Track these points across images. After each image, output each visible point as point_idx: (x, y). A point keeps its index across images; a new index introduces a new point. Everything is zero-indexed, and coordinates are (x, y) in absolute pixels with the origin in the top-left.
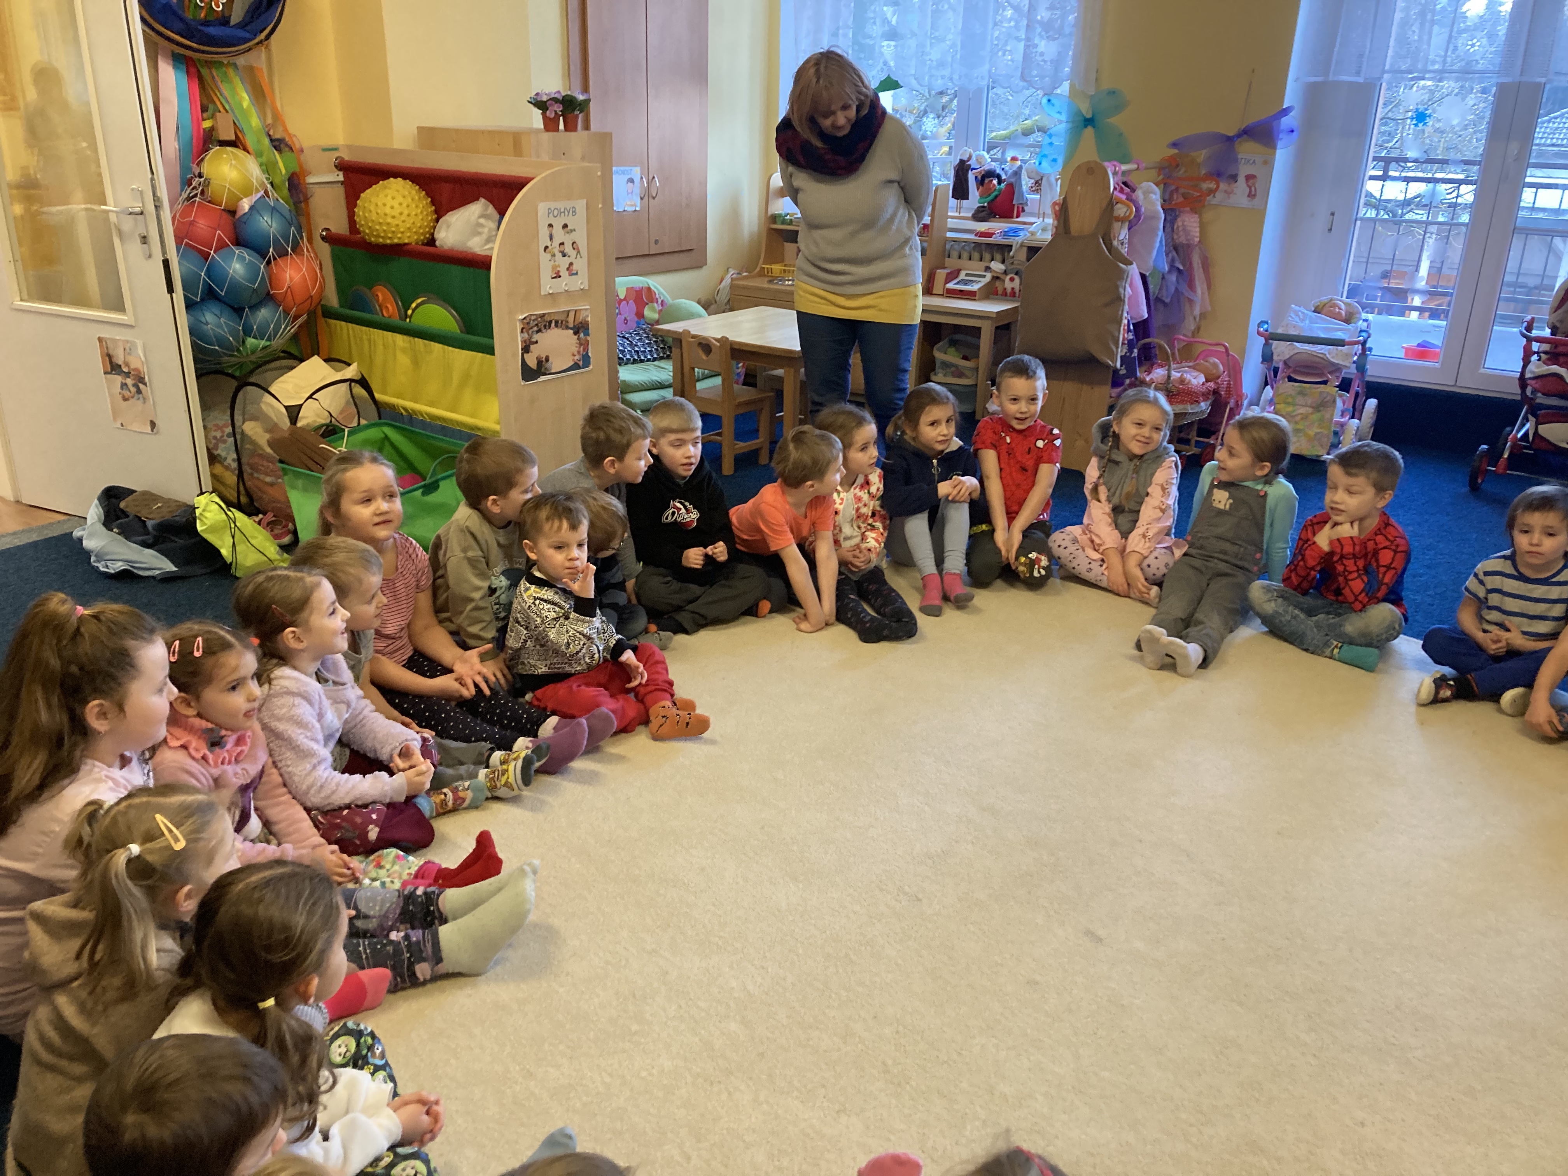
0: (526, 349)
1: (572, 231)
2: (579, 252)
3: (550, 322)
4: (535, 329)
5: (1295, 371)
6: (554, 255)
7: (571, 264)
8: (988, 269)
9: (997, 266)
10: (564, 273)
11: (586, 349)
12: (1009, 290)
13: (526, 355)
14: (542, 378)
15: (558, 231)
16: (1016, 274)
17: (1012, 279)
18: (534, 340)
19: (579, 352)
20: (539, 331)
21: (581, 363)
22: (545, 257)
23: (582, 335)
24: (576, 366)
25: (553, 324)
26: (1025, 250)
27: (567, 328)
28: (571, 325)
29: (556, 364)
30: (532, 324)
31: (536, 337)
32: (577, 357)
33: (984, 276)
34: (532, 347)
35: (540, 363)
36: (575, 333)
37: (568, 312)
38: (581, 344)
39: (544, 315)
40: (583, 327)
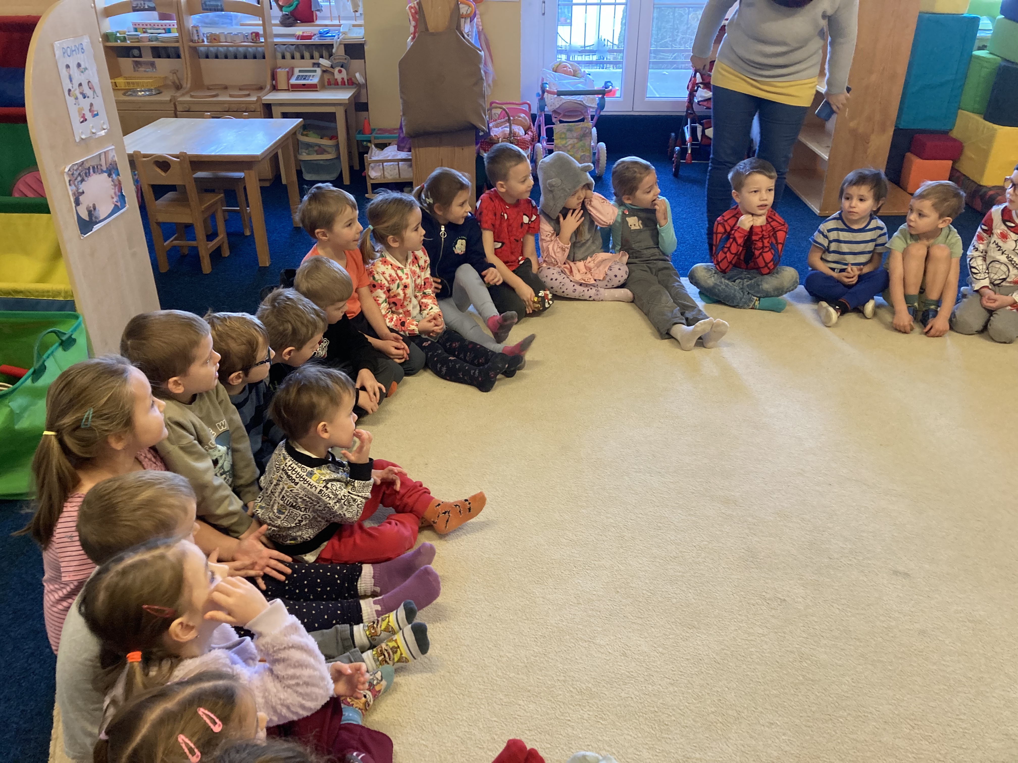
0: (77, 203)
1: (86, 69)
2: (94, 91)
3: (89, 169)
4: (79, 179)
5: (565, 116)
6: (76, 98)
7: (91, 105)
8: (318, 65)
9: (325, 62)
10: (88, 115)
11: (120, 190)
12: (339, 81)
13: (78, 208)
14: (96, 227)
15: (74, 69)
16: (342, 67)
17: (340, 71)
18: (81, 191)
19: (115, 193)
20: (83, 180)
21: (119, 204)
22: (70, 100)
23: (114, 176)
24: (116, 209)
25: (91, 171)
26: (343, 46)
27: (103, 172)
28: (105, 169)
29: (103, 210)
30: (76, 173)
31: (82, 187)
32: (115, 200)
33: (315, 71)
34: (81, 198)
35: (90, 213)
36: (110, 175)
37: (100, 155)
38: (115, 185)
39: (83, 162)
40: (113, 168)
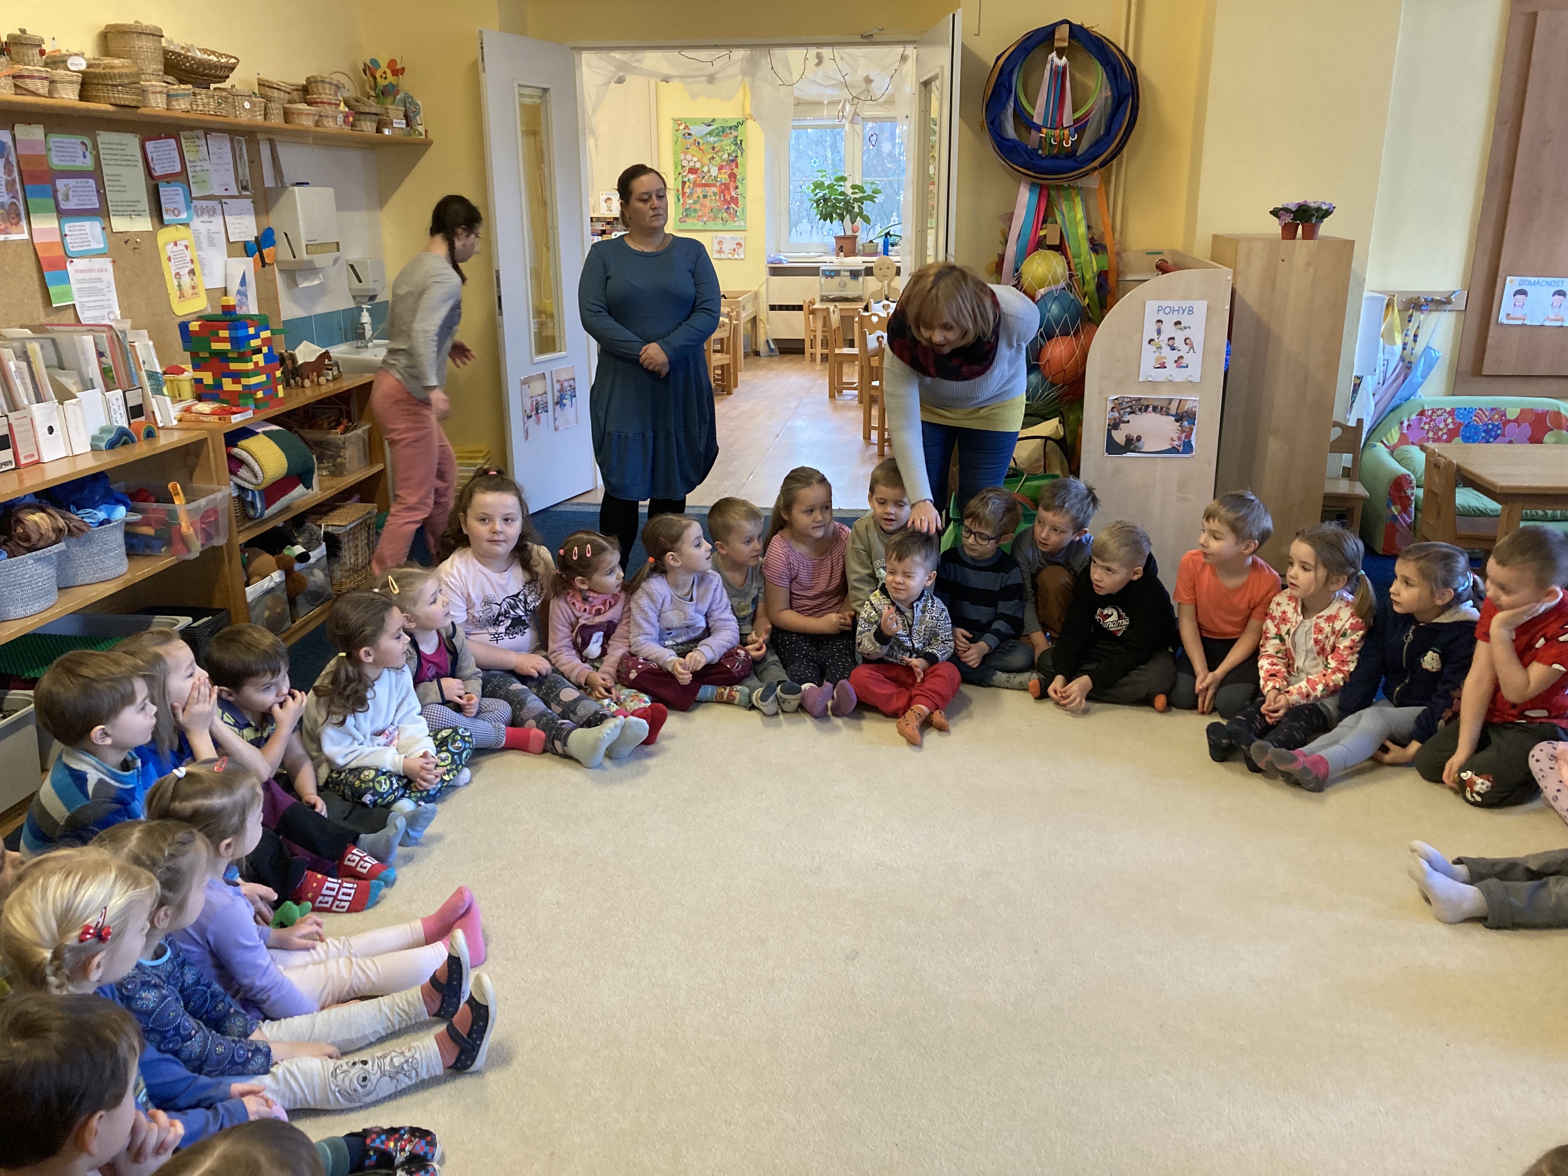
0: (1115, 425)
3: (1147, 407)
4: (1128, 410)
6: (1160, 348)
10: (1170, 365)
11: (1189, 436)
18: (1125, 419)
19: (1179, 439)
20: (1130, 413)
21: (1181, 449)
22: (1148, 349)
23: (1186, 423)
24: (1173, 450)
25: (1150, 409)
27: (1168, 414)
28: (1173, 413)
30: (1125, 405)
31: (1127, 417)
32: (1176, 442)
34: (1122, 425)
35: (1129, 440)
36: (1178, 421)
37: (1171, 400)
38: (1183, 431)
39: (1140, 399)
40: (1188, 416)
